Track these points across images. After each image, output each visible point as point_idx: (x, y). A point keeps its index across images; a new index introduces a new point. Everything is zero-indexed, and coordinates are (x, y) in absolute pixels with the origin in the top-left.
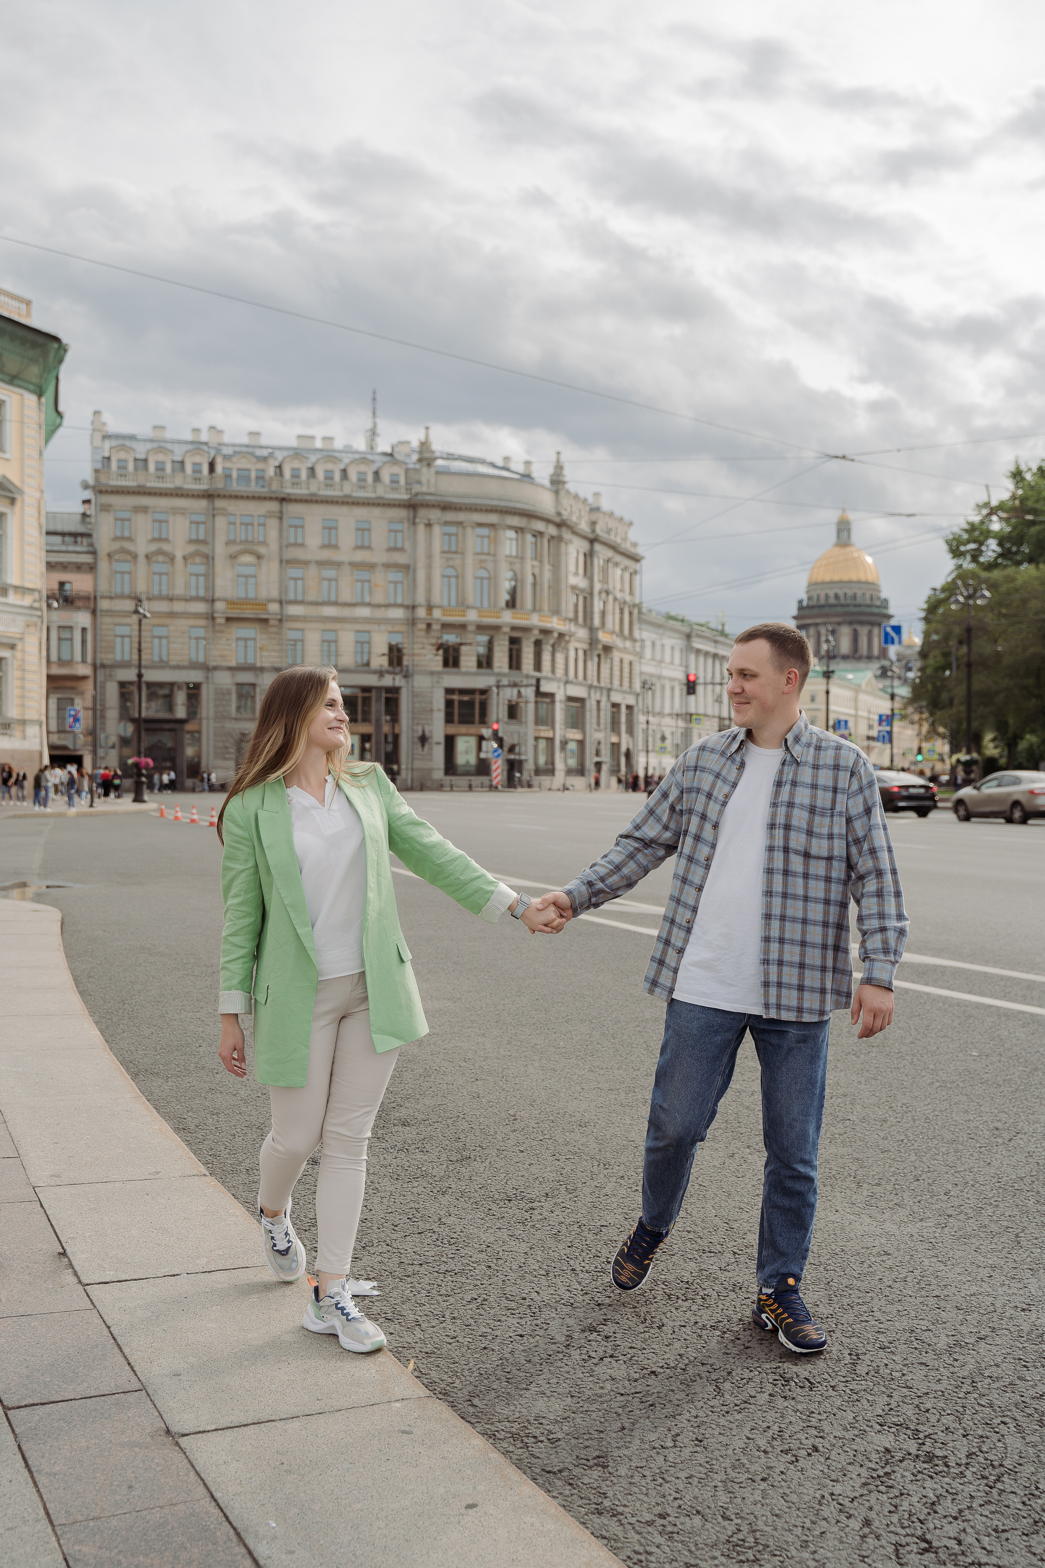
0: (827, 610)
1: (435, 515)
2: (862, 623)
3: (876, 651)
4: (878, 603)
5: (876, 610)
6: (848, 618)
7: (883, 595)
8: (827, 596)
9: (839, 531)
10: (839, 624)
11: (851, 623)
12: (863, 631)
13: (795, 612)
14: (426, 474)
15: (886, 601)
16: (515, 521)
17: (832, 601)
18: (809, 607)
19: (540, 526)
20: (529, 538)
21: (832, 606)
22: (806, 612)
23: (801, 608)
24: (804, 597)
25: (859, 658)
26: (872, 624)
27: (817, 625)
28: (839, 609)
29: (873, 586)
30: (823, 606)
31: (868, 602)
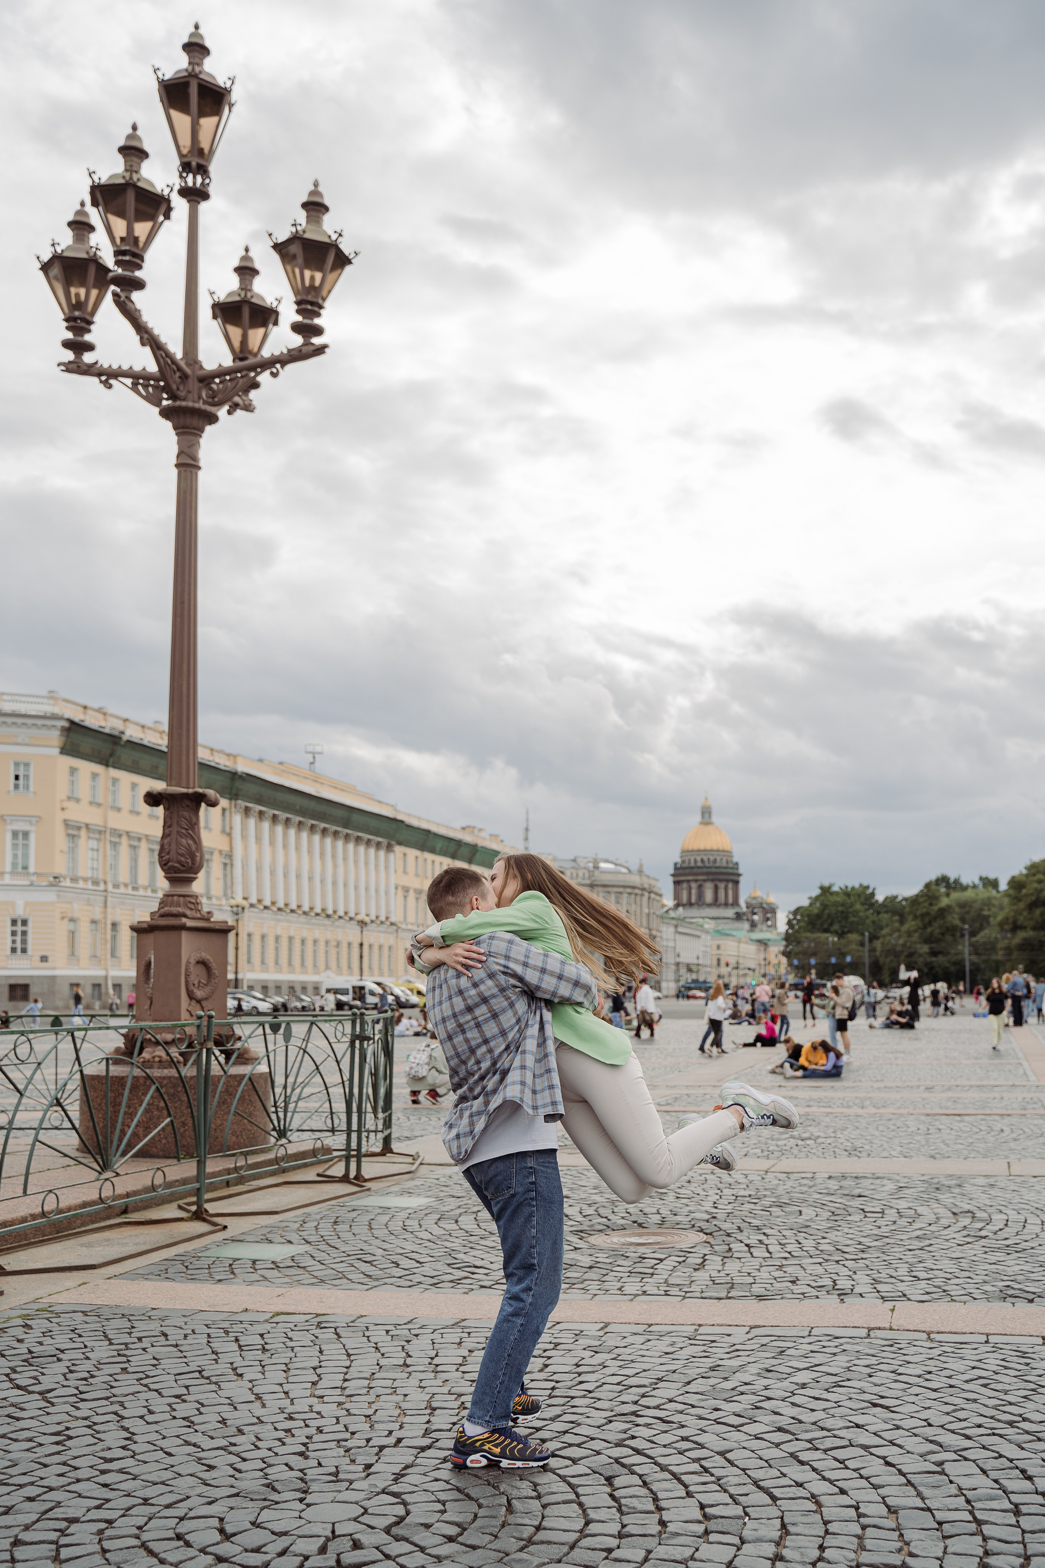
0: (696, 870)
1: (600, 889)
2: (721, 881)
3: (730, 900)
4: (731, 865)
5: (730, 871)
6: (711, 877)
7: (735, 860)
8: (696, 861)
9: (703, 813)
10: (705, 881)
11: (712, 880)
12: (722, 886)
13: (672, 871)
14: (597, 873)
15: (737, 864)
16: (629, 890)
17: (699, 864)
18: (682, 868)
19: (637, 891)
20: (633, 896)
21: (699, 868)
22: (681, 871)
23: (676, 868)
24: (679, 860)
25: (719, 906)
26: (728, 881)
27: (688, 881)
28: (705, 870)
29: (728, 853)
30: (692, 868)
31: (724, 865)
